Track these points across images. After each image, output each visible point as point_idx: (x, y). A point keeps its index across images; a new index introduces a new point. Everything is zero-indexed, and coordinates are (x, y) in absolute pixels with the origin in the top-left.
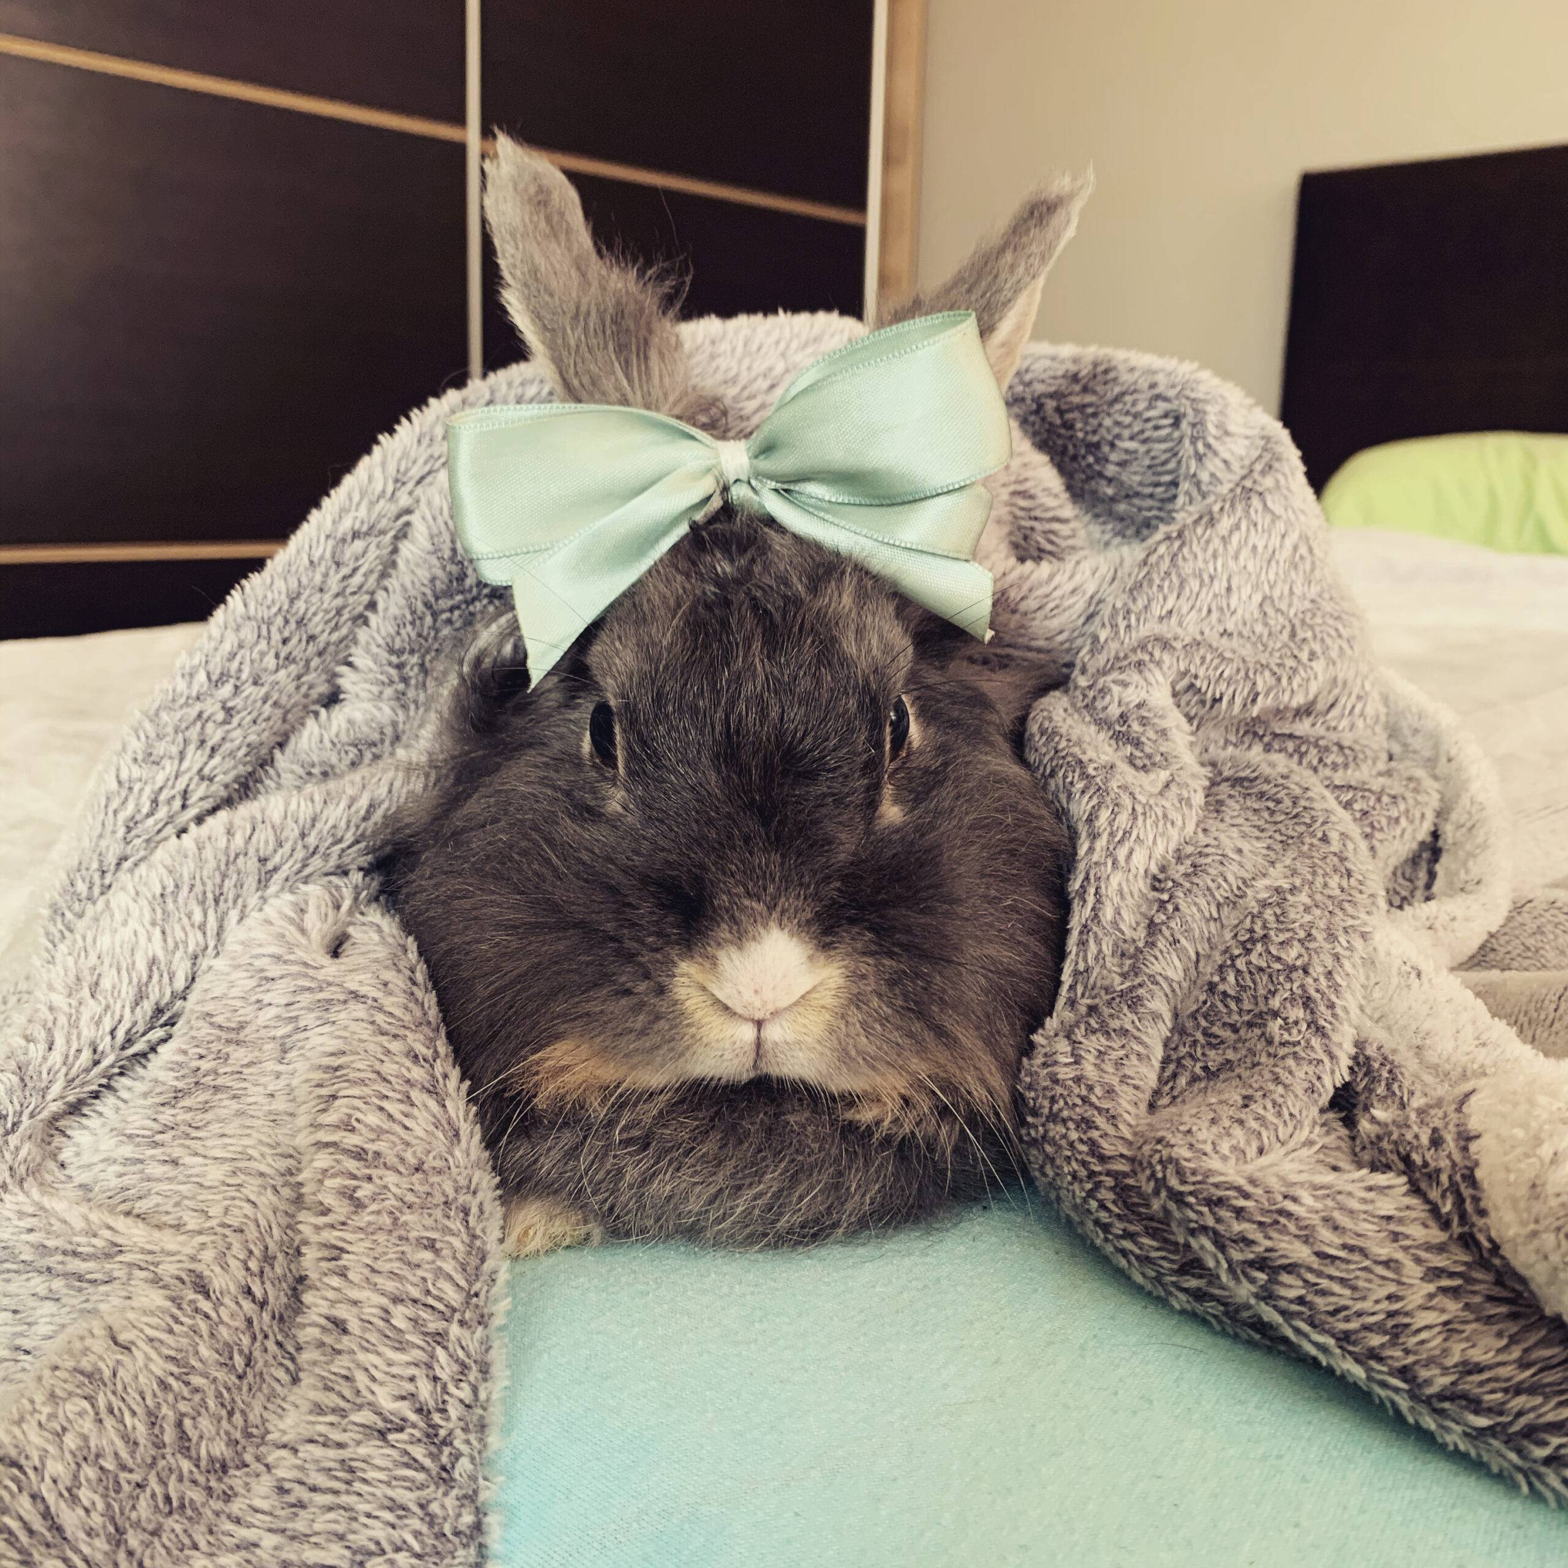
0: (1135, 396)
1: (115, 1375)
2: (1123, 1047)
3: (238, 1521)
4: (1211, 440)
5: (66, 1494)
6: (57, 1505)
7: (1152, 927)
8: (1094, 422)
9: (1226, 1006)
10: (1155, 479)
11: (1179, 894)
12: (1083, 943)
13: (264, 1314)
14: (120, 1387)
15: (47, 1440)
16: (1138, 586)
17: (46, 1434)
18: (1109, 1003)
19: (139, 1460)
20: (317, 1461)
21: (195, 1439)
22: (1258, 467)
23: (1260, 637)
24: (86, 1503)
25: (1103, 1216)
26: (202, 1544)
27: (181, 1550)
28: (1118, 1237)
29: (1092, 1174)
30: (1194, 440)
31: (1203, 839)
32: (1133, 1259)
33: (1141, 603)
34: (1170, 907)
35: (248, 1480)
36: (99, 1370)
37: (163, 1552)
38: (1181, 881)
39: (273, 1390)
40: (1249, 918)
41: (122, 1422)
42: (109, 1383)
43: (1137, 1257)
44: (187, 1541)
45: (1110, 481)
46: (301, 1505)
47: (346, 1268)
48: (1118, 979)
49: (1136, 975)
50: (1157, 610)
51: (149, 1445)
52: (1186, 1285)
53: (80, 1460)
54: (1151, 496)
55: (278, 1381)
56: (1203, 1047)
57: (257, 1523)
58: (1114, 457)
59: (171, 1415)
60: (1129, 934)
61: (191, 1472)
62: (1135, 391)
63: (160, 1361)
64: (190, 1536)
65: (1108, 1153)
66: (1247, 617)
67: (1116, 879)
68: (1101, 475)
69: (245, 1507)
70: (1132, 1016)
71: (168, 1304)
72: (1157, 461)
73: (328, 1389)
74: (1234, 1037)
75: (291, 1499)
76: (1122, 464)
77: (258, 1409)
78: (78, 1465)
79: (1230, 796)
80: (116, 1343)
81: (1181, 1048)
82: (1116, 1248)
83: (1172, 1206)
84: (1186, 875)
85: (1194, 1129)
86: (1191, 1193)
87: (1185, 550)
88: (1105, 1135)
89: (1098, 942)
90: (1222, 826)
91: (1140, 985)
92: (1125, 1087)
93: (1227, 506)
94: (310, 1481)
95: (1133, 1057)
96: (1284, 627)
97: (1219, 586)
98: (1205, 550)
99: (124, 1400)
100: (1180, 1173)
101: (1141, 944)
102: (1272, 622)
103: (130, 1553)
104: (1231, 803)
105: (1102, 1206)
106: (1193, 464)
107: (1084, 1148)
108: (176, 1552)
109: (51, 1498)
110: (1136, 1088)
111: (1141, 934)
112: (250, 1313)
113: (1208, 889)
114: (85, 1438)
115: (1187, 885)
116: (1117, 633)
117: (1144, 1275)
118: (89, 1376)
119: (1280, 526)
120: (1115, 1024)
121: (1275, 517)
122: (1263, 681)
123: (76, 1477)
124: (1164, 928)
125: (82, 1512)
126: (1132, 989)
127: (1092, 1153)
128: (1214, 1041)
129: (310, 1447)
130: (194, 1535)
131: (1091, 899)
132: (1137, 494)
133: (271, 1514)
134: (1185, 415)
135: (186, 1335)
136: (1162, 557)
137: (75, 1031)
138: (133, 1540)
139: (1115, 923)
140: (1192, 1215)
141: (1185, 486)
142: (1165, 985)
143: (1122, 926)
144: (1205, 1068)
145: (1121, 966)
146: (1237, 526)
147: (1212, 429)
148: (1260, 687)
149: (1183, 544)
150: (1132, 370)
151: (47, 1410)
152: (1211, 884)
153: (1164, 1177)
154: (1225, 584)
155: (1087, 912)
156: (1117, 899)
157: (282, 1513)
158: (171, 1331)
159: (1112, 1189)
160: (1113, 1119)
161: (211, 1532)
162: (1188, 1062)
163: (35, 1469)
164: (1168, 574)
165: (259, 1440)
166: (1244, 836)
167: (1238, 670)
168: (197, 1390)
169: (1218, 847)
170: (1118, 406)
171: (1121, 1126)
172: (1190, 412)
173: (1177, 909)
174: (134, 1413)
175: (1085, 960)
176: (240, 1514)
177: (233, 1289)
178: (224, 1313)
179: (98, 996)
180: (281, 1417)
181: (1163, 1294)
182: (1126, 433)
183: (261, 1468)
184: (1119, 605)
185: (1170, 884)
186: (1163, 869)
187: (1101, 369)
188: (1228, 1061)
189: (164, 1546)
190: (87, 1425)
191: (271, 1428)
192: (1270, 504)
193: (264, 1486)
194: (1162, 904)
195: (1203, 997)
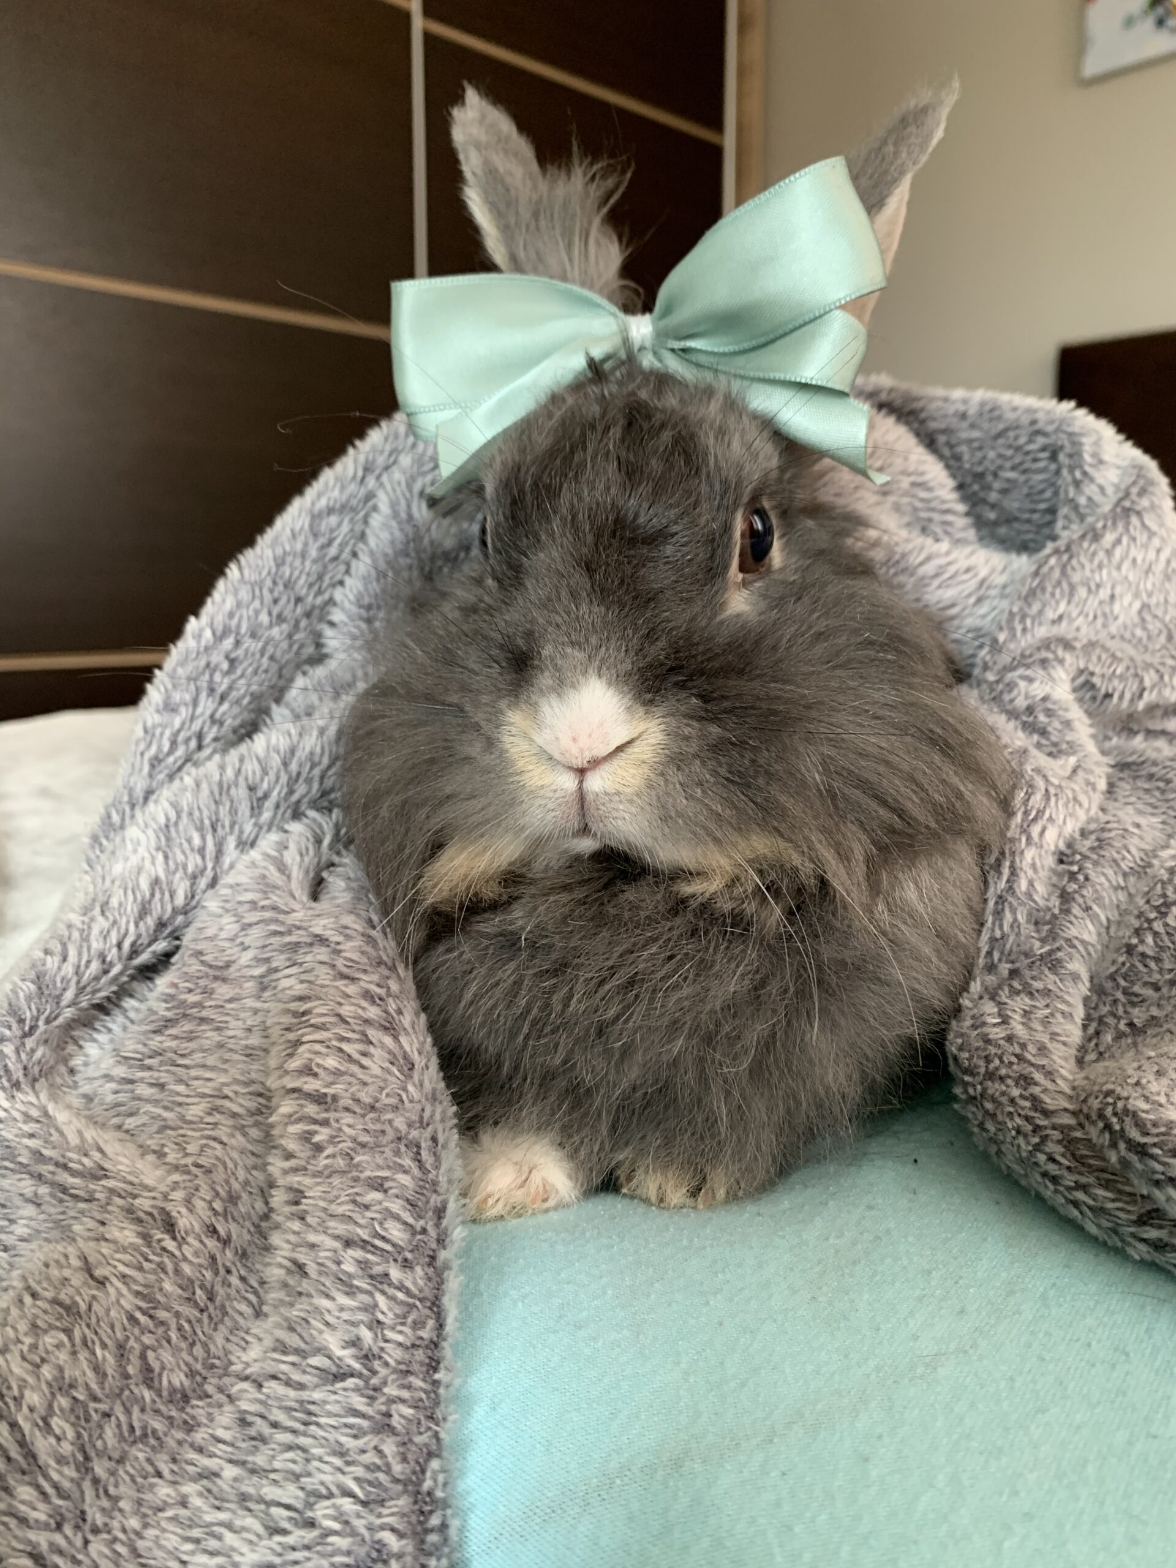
0: (1018, 432)
1: (90, 1309)
2: (1047, 1006)
3: (200, 1450)
4: (1087, 468)
5: (41, 1423)
6: (32, 1432)
7: (1065, 897)
8: (979, 454)
9: (1146, 966)
10: (1032, 506)
11: (1088, 865)
12: (998, 914)
13: (227, 1252)
14: (94, 1320)
15: (27, 1372)
16: (1032, 593)
17: (26, 1365)
18: (1030, 966)
19: (107, 1391)
20: (278, 1399)
21: (157, 1370)
22: (1134, 490)
23: (1140, 640)
24: (58, 1431)
25: (1052, 1168)
26: (166, 1472)
27: (145, 1478)
28: (1069, 1189)
29: (1037, 1129)
30: (1071, 469)
31: (1104, 818)
32: (1085, 1209)
33: (1036, 607)
34: (1081, 877)
35: (211, 1410)
36: (76, 1303)
37: (127, 1479)
38: (1088, 854)
39: (237, 1322)
40: (1159, 886)
41: (94, 1354)
42: (85, 1317)
43: (1090, 1208)
44: (150, 1469)
45: (993, 506)
46: (262, 1439)
47: (305, 1211)
48: (1037, 944)
49: (1054, 939)
50: (1050, 615)
51: (116, 1375)
52: (1145, 1236)
53: (55, 1390)
54: (1029, 521)
55: (241, 1314)
56: (1124, 1005)
57: (219, 1453)
58: (997, 485)
59: (137, 1347)
60: (1041, 903)
61: (154, 1402)
62: (1017, 427)
63: (130, 1297)
64: (152, 1464)
65: (1051, 1108)
66: (1129, 622)
67: (1030, 854)
68: (984, 501)
69: (206, 1436)
70: (1052, 977)
71: (139, 1241)
72: (1035, 490)
73: (292, 1329)
74: (1156, 995)
75: (252, 1432)
76: (1004, 492)
77: (220, 1340)
78: (53, 1394)
79: (1121, 779)
80: (92, 1276)
81: (1101, 1006)
82: (1066, 1198)
83: (1133, 1158)
84: (1092, 849)
85: (1144, 1081)
86: (1155, 1145)
87: (1074, 562)
88: (1045, 1091)
89: (1014, 911)
90: (1117, 805)
91: (1059, 949)
92: (1055, 1044)
93: (1109, 523)
94: (272, 1418)
95: (1059, 1016)
96: (1160, 632)
97: (1104, 594)
98: (1091, 561)
99: (96, 1333)
100: (1140, 1124)
101: (1056, 911)
102: (1150, 627)
103: (96, 1481)
104: (1122, 784)
105: (1051, 1159)
106: (1072, 492)
107: (1027, 1104)
108: (139, 1480)
109: (26, 1427)
110: (1064, 1044)
111: (1055, 902)
112: (214, 1251)
113: (1115, 861)
114: (61, 1369)
115: (1095, 857)
116: (1014, 635)
117: (1099, 1226)
118: (68, 1309)
119: (1156, 542)
120: (1038, 985)
121: (1151, 534)
122: (1149, 678)
123: (50, 1406)
124: (1077, 896)
125: (52, 1440)
126: (1050, 953)
127: (1035, 1108)
128: (1135, 999)
129: (273, 1384)
130: (157, 1464)
131: (1006, 872)
132: (1016, 519)
133: (232, 1445)
134: (1062, 448)
135: (154, 1272)
136: (1052, 568)
137: (85, 945)
138: (100, 1469)
139: (1029, 895)
140: (1159, 1167)
141: (1064, 510)
142: (1081, 948)
143: (1036, 898)
144: (1131, 1025)
145: (1038, 931)
146: (1118, 541)
147: (1087, 457)
148: (1147, 683)
149: (1071, 557)
150: (1015, 409)
151: (28, 1341)
152: (1116, 856)
153: (1122, 1130)
154: (1109, 592)
155: (1002, 884)
156: (1030, 873)
157: (243, 1445)
158: (140, 1268)
159: (1059, 1142)
160: (1049, 1074)
161: (174, 1460)
162: (1111, 1020)
163: (15, 1399)
164: (1059, 583)
165: (221, 1371)
166: (1140, 812)
167: (1128, 668)
168: (162, 1323)
169: (1118, 822)
170: (1001, 441)
171: (1059, 1081)
172: (1067, 444)
173: (1087, 879)
174: (104, 1346)
175: (1001, 927)
176: (202, 1443)
177: (197, 1227)
178: (188, 1251)
179: (108, 914)
180: (244, 1349)
181: (1119, 1244)
182: (1008, 464)
183: (223, 1398)
184: (1015, 609)
185: (1078, 857)
186: (1070, 845)
187: (987, 408)
188: (1153, 1018)
189: (127, 1473)
190: (63, 1357)
191: (233, 1359)
192: (1147, 522)
193: (226, 1417)
194: (1072, 876)
195: (1121, 959)
